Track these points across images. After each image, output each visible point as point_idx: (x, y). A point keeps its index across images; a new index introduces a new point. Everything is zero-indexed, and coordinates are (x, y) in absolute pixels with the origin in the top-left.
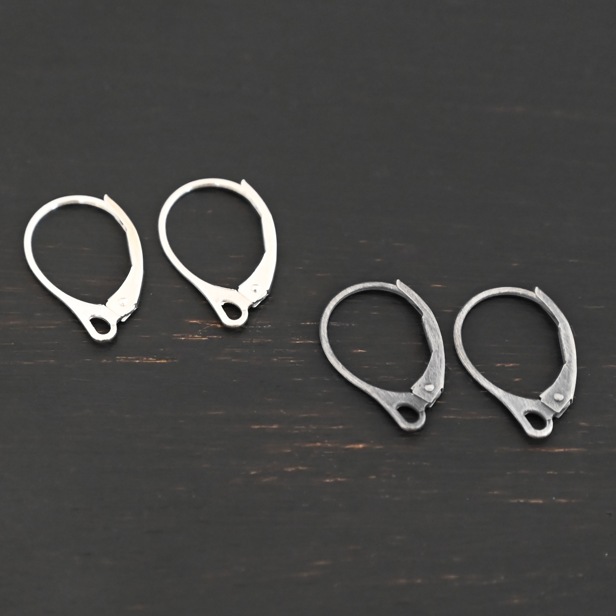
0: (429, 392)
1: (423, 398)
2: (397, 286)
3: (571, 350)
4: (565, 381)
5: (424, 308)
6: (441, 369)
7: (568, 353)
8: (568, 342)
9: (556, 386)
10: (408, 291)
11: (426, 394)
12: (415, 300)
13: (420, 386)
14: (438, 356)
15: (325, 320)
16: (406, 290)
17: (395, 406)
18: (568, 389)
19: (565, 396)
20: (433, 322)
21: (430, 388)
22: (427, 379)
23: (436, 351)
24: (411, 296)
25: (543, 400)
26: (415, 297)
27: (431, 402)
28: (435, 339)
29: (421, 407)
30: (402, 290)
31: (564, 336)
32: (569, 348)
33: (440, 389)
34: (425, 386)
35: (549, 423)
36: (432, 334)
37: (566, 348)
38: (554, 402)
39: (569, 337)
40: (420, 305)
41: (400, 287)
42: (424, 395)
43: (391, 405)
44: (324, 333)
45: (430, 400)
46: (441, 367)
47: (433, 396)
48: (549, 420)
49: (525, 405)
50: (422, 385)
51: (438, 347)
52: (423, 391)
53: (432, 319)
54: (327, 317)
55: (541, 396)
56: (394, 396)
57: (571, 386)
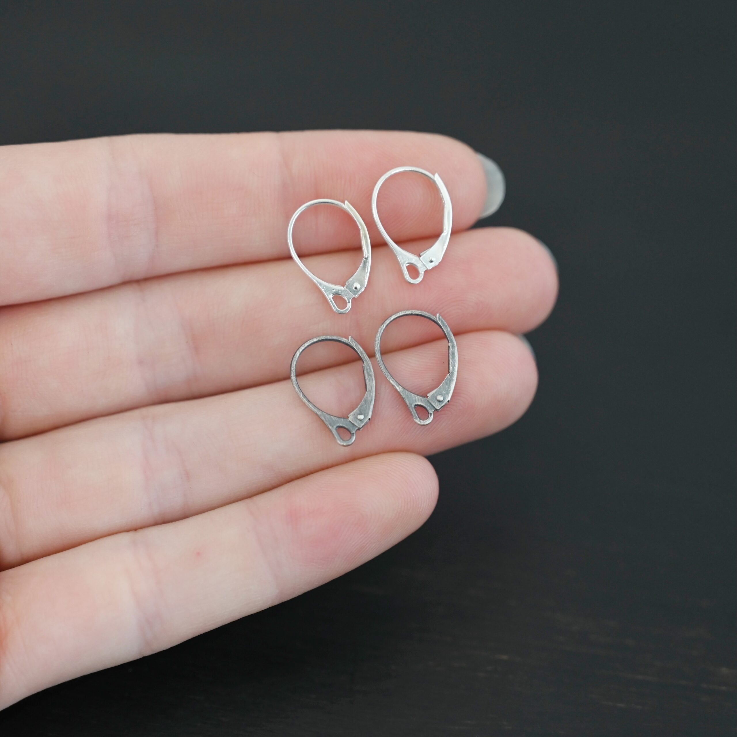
0: (361, 420)
1: (355, 424)
2: (349, 341)
3: (455, 364)
4: (447, 387)
5: (365, 359)
6: (371, 404)
7: (452, 366)
8: (453, 358)
9: (439, 390)
10: (356, 345)
11: (358, 421)
12: (360, 353)
13: (354, 415)
14: (370, 395)
15: (295, 360)
16: (355, 344)
17: (335, 427)
18: (448, 393)
19: (444, 399)
20: (370, 369)
21: (361, 417)
22: (360, 410)
23: (369, 391)
24: (358, 349)
25: (429, 399)
26: (360, 350)
27: (361, 427)
28: (369, 382)
29: (353, 430)
30: (352, 344)
31: (451, 353)
32: (453, 362)
33: (368, 419)
34: (358, 415)
35: (431, 416)
36: (368, 378)
37: (451, 362)
38: (436, 401)
39: (455, 354)
40: (362, 356)
41: (351, 342)
42: (356, 422)
43: (332, 426)
44: (293, 369)
45: (360, 426)
46: (371, 403)
47: (362, 423)
48: (431, 414)
49: (416, 400)
50: (356, 414)
51: (371, 388)
52: (356, 419)
53: (369, 367)
54: (297, 357)
55: (428, 395)
56: (335, 420)
57: (450, 391)
